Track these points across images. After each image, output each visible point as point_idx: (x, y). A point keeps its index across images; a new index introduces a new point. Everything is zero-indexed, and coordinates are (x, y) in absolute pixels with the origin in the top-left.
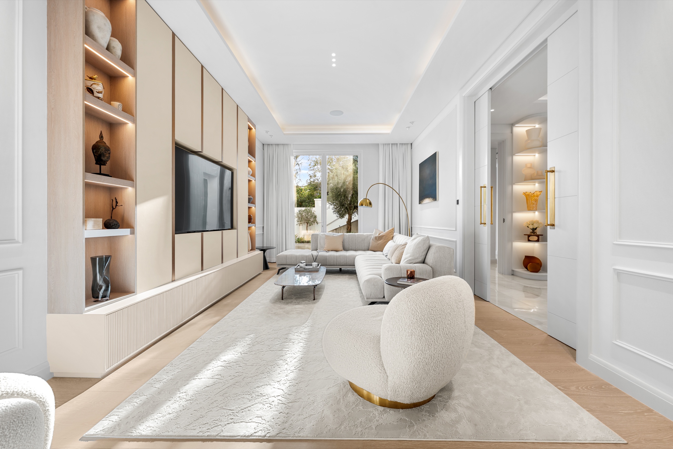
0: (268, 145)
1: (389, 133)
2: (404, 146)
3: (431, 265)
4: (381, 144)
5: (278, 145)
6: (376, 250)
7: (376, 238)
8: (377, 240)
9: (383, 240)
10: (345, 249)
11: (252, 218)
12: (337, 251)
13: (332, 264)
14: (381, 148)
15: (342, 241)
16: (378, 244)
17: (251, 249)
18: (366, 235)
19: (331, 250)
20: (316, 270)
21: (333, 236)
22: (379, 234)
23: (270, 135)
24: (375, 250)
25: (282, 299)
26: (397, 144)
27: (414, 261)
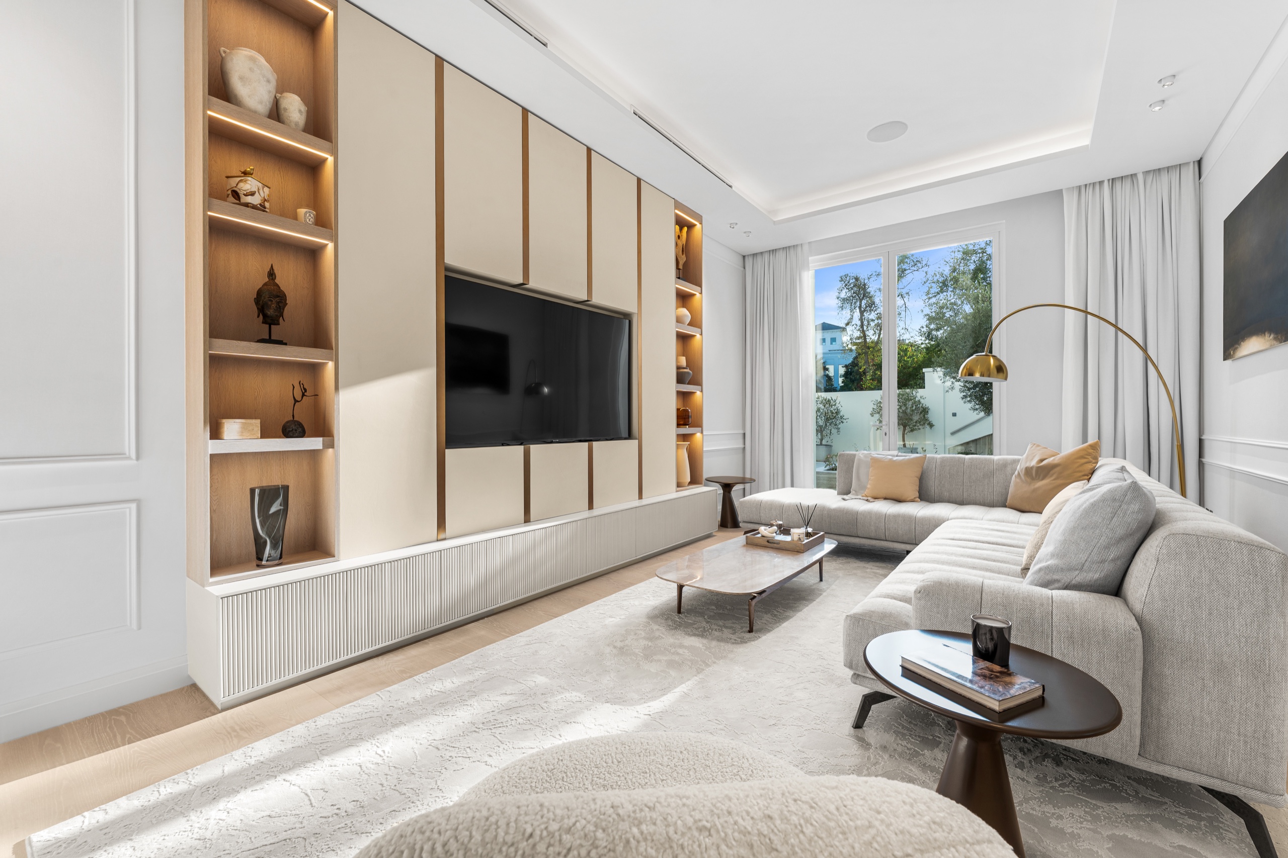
0: (754, 255)
1: (1088, 145)
2: (1165, 177)
4: (1068, 189)
5: (773, 251)
6: (1027, 508)
7: (1028, 471)
8: (1033, 479)
9: (1053, 478)
10: (925, 496)
11: (690, 415)
12: (899, 501)
13: (873, 535)
14: (1070, 203)
15: (919, 474)
16: (1035, 490)
17: (689, 480)
18: (999, 460)
19: (884, 496)
20: (798, 548)
21: (890, 459)
22: (1042, 460)
23: (745, 232)
24: (1023, 508)
25: (679, 612)
26: (1133, 176)
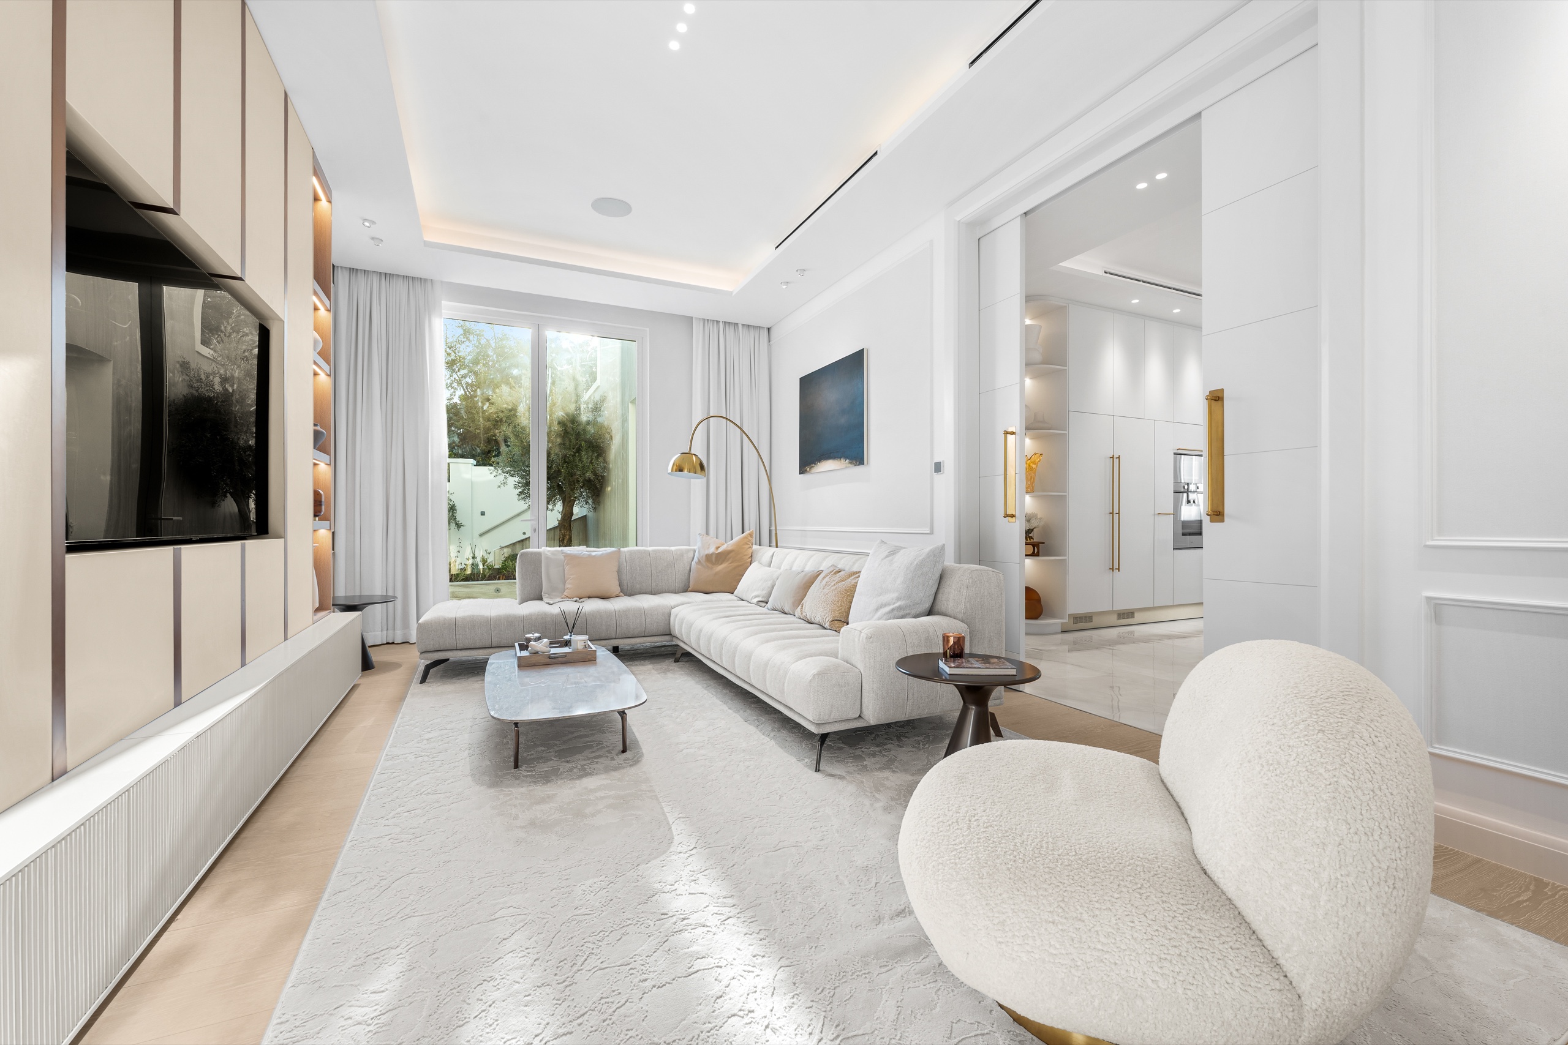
0: (352, 271)
1: (732, 292)
2: (752, 332)
3: (960, 616)
4: (696, 318)
5: (389, 276)
6: (711, 591)
7: (708, 558)
8: (713, 564)
9: (729, 562)
10: (626, 590)
11: (323, 500)
12: (604, 598)
13: (603, 635)
14: (697, 328)
15: (616, 569)
16: (716, 574)
17: (317, 605)
18: (676, 550)
19: (588, 596)
20: (589, 657)
21: (590, 555)
22: (718, 548)
23: (373, 238)
24: (708, 591)
25: (516, 766)
26: (736, 324)
27: (914, 612)
